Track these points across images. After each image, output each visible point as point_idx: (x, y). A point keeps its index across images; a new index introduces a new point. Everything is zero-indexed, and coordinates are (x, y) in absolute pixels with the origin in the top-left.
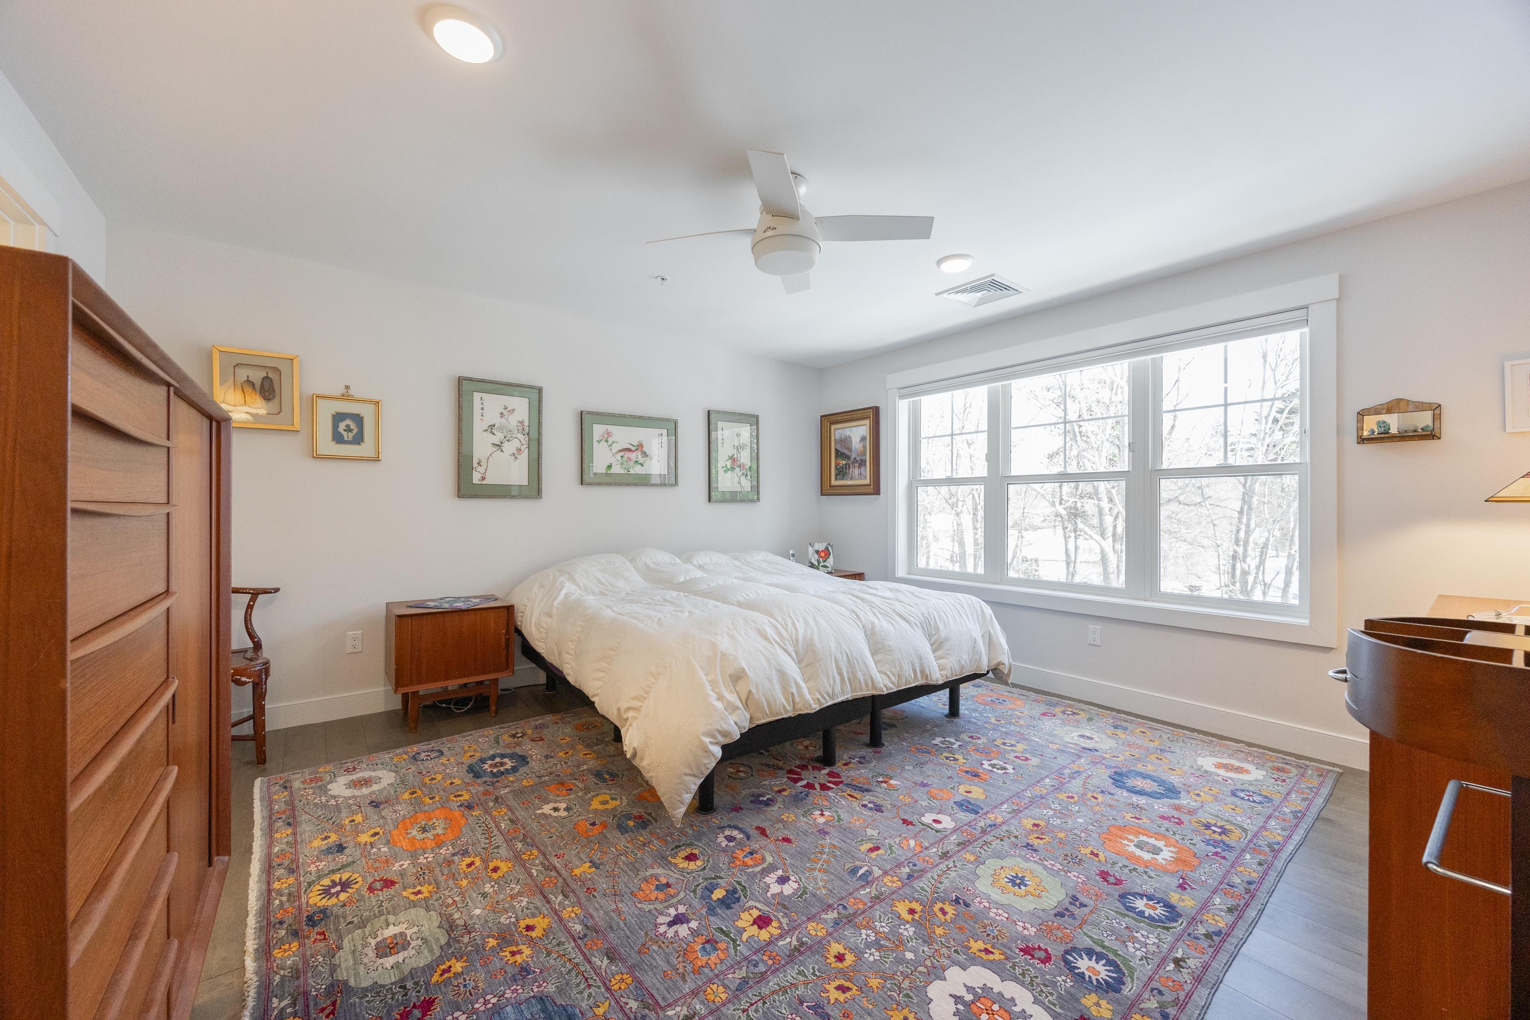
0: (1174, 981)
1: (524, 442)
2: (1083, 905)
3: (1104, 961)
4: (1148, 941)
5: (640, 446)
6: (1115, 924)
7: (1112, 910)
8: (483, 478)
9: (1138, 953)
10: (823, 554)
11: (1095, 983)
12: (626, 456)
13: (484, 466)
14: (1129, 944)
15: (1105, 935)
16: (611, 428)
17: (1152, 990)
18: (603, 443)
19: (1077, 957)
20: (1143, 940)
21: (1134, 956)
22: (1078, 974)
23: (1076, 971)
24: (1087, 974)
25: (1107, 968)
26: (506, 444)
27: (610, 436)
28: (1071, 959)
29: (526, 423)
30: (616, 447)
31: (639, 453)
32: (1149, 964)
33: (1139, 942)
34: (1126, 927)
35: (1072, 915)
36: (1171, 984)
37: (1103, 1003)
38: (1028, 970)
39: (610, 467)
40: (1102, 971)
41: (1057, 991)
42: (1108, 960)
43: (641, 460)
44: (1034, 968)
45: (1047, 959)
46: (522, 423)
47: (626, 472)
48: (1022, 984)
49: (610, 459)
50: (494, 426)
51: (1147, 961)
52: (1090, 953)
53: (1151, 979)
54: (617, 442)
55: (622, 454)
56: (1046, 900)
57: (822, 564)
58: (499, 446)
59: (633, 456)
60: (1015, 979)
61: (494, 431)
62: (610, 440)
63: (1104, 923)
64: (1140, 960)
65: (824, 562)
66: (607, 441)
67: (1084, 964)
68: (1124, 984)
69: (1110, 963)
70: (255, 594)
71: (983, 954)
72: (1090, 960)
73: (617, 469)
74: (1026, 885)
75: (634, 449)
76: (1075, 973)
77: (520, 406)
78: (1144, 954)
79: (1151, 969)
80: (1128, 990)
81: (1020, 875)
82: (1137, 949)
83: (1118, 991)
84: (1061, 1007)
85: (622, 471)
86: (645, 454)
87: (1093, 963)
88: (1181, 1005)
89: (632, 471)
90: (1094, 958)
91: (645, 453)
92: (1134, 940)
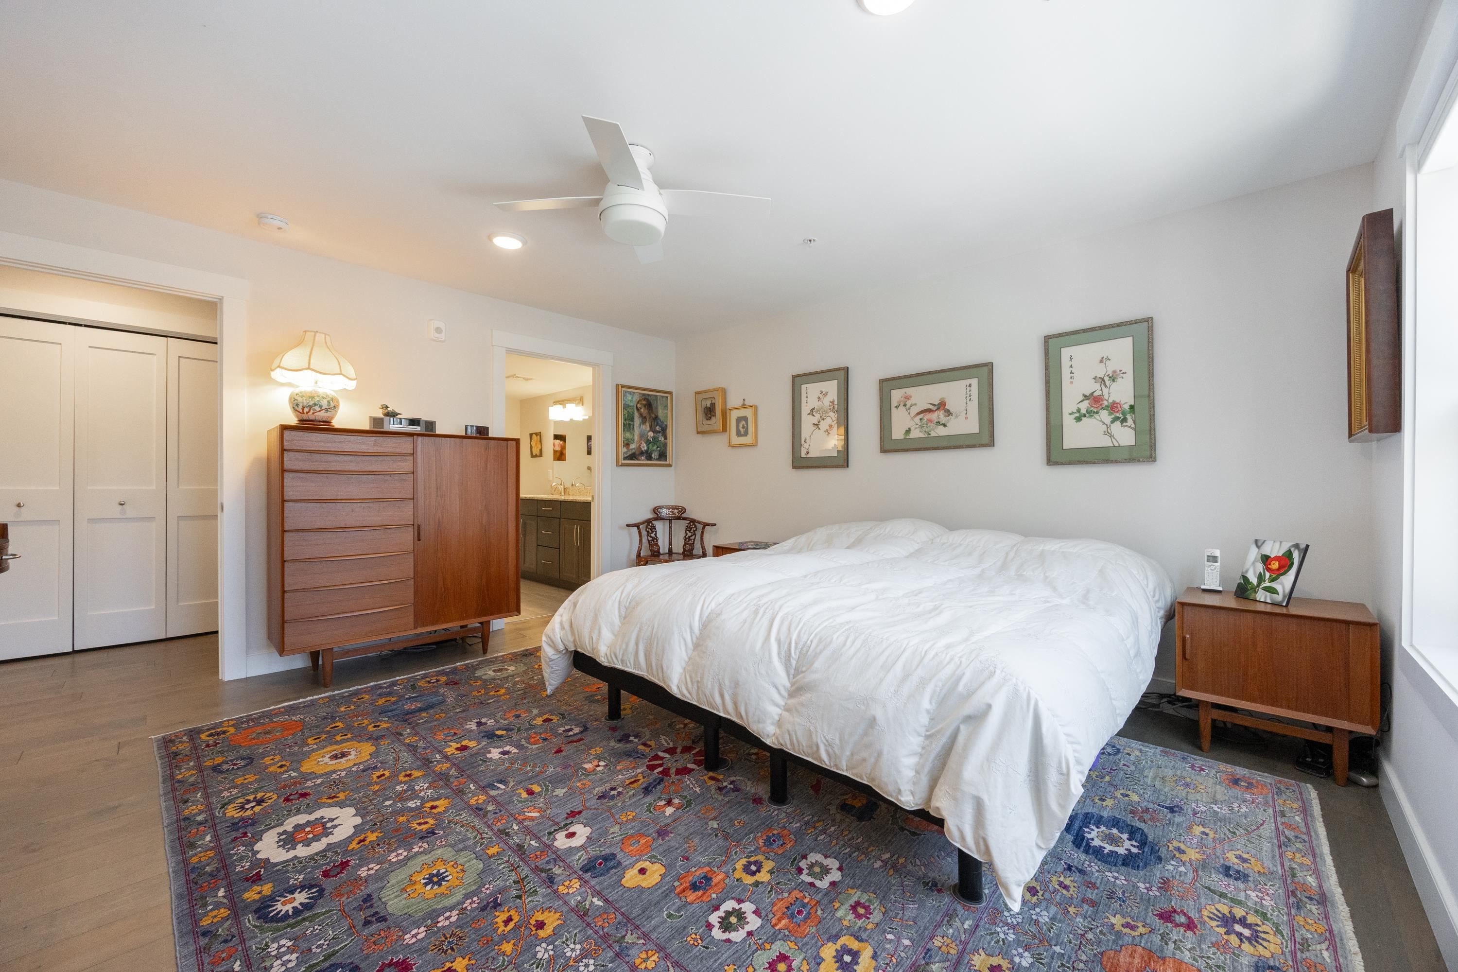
0: (223, 960)
1: (834, 419)
2: (367, 923)
3: (290, 913)
4: (279, 962)
5: (942, 405)
6: (322, 942)
7: (342, 948)
8: (808, 453)
9: (275, 945)
10: (1275, 565)
11: (277, 898)
12: (925, 418)
13: (808, 443)
14: (290, 944)
15: (316, 927)
16: (910, 391)
17: (233, 936)
18: (901, 408)
19: (311, 895)
20: (285, 958)
21: (274, 940)
22: (295, 890)
23: (299, 890)
24: (290, 896)
25: (283, 913)
26: (822, 423)
27: (908, 399)
28: (313, 891)
29: (836, 402)
30: (914, 410)
31: (942, 412)
32: (257, 948)
33: (285, 953)
34: (310, 950)
35: (360, 908)
36: (224, 955)
37: (257, 897)
38: (326, 860)
39: (908, 431)
40: (283, 907)
41: (293, 872)
42: (289, 916)
43: (943, 419)
44: (324, 864)
45: (326, 874)
46: (833, 402)
47: (926, 435)
48: (316, 854)
49: (911, 424)
50: (814, 409)
51: (260, 948)
52: (306, 907)
53: (243, 941)
54: (915, 404)
55: (921, 416)
56: (397, 893)
57: (1267, 584)
58: (816, 425)
59: (934, 416)
60: (324, 851)
61: (814, 413)
62: (908, 403)
63: (330, 932)
64: (267, 943)
65: (1272, 580)
66: (905, 405)
67: (301, 897)
68: (259, 918)
69: (286, 916)
70: (705, 525)
71: (362, 838)
72: (301, 904)
73: (916, 434)
74: (426, 884)
75: (934, 408)
76: (297, 888)
77: (831, 387)
78: (269, 950)
79: (251, 947)
80: (251, 918)
81: (444, 883)
82: (279, 947)
83: (256, 911)
84: (279, 870)
85: (921, 435)
86: (948, 413)
87: (296, 904)
88: (200, 952)
89: (933, 434)
90: (300, 907)
91: (948, 411)
92: (290, 950)
